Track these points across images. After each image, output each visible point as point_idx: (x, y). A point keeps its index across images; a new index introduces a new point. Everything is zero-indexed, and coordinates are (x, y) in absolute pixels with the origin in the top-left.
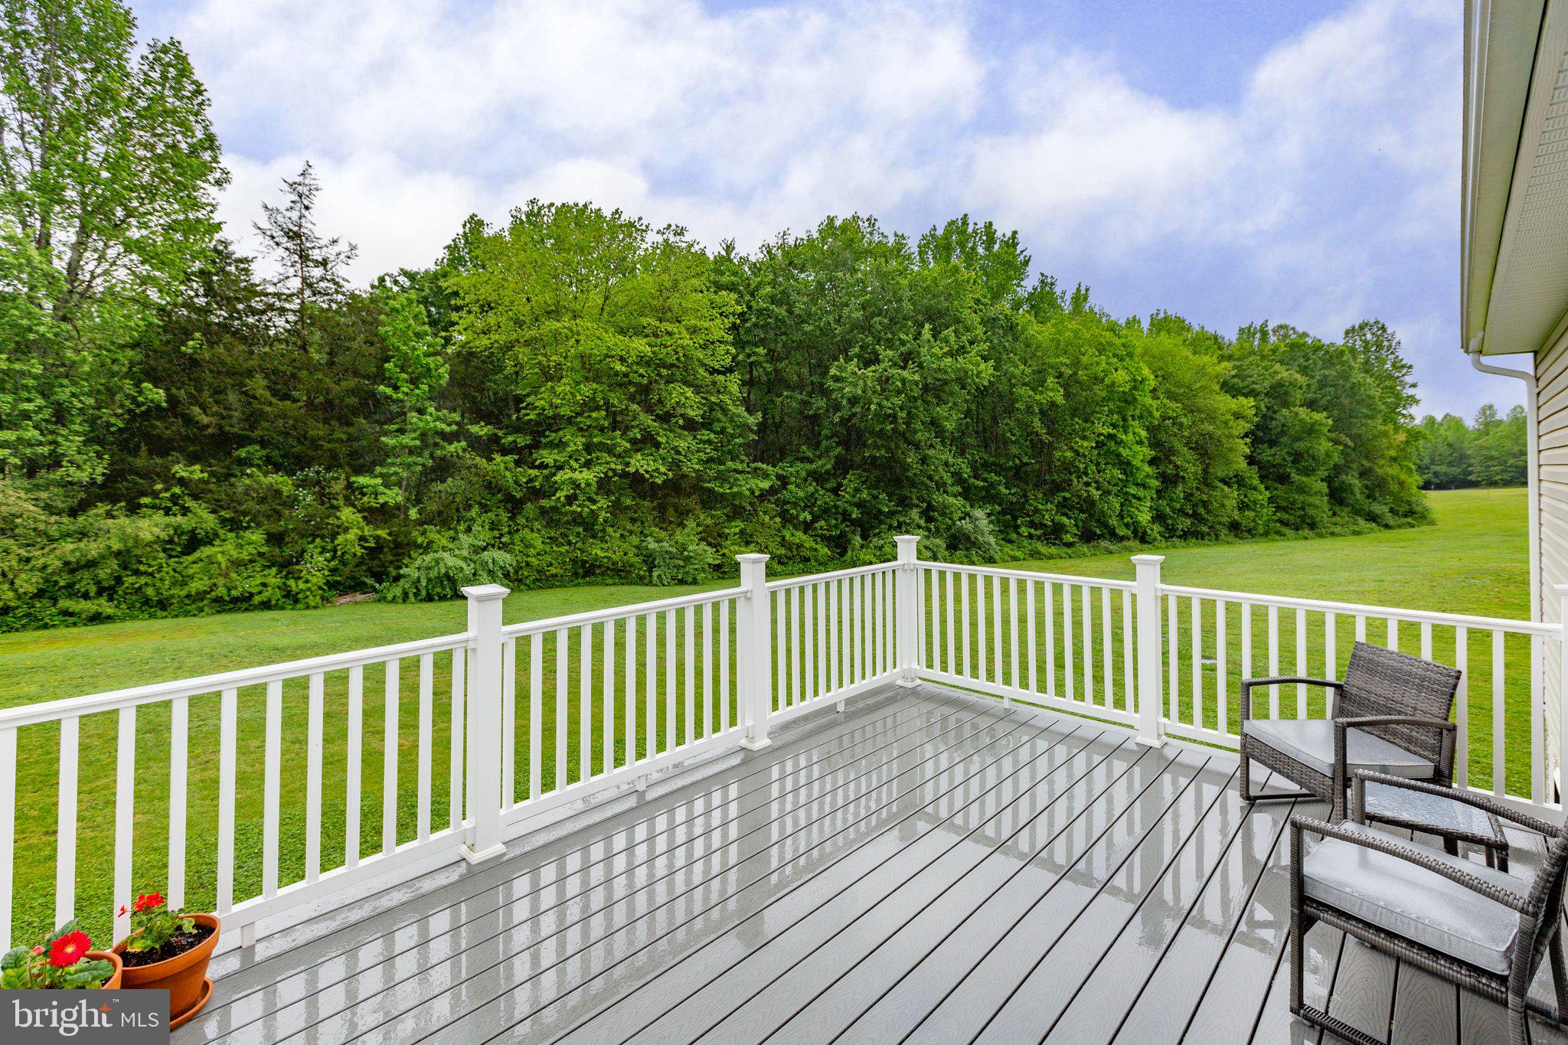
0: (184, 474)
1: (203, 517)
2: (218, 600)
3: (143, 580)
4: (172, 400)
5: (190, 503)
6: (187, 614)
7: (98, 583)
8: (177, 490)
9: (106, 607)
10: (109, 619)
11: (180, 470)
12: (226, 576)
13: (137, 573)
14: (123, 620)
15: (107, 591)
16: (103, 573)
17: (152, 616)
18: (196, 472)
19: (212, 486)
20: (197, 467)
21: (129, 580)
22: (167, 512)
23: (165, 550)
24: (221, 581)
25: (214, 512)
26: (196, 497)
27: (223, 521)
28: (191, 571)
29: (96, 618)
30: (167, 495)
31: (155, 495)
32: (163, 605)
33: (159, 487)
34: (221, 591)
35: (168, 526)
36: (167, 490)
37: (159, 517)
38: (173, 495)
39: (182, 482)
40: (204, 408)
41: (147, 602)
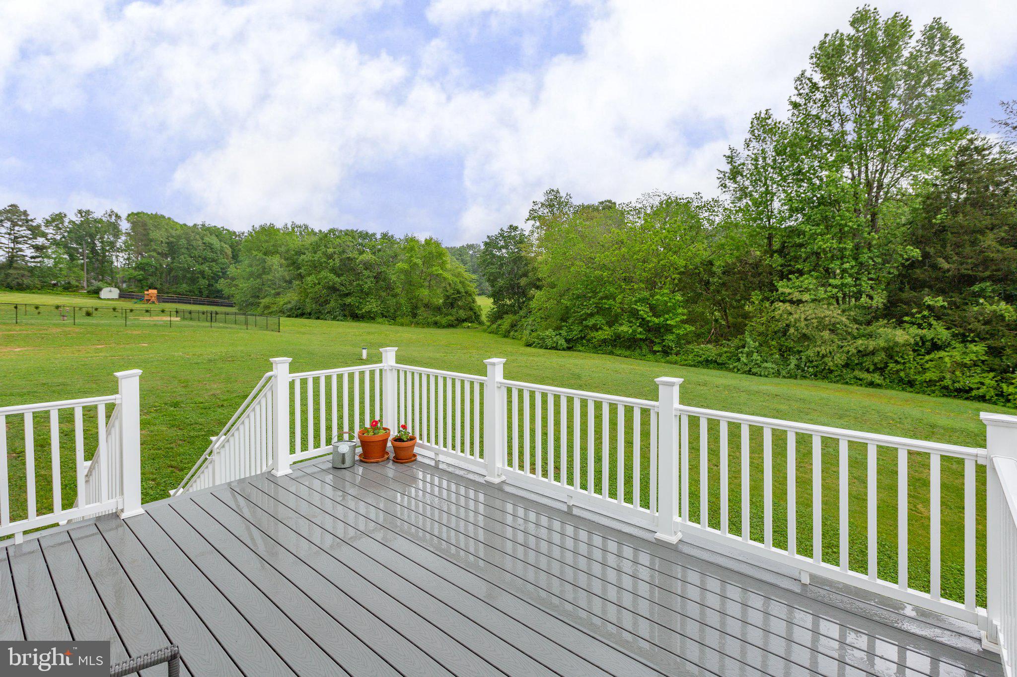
0: (931, 303)
1: (941, 332)
2: (946, 388)
3: (899, 367)
4: (925, 255)
5: (934, 322)
6: (924, 392)
7: (875, 364)
8: (926, 313)
9: (877, 378)
10: (879, 386)
11: (928, 300)
12: (953, 372)
13: (897, 362)
14: (886, 388)
15: (881, 369)
16: (877, 359)
17: (903, 389)
18: (940, 301)
19: (950, 312)
20: (940, 298)
21: (891, 365)
22: (920, 326)
23: (914, 351)
24: (948, 376)
25: (948, 329)
26: (938, 318)
27: (954, 336)
28: (927, 366)
29: (871, 384)
30: (919, 316)
31: (913, 315)
32: (911, 384)
33: (914, 311)
34: (947, 382)
35: (917, 335)
36: (920, 313)
37: (914, 330)
38: (924, 316)
39: (930, 308)
40: (946, 258)
41: (901, 380)
